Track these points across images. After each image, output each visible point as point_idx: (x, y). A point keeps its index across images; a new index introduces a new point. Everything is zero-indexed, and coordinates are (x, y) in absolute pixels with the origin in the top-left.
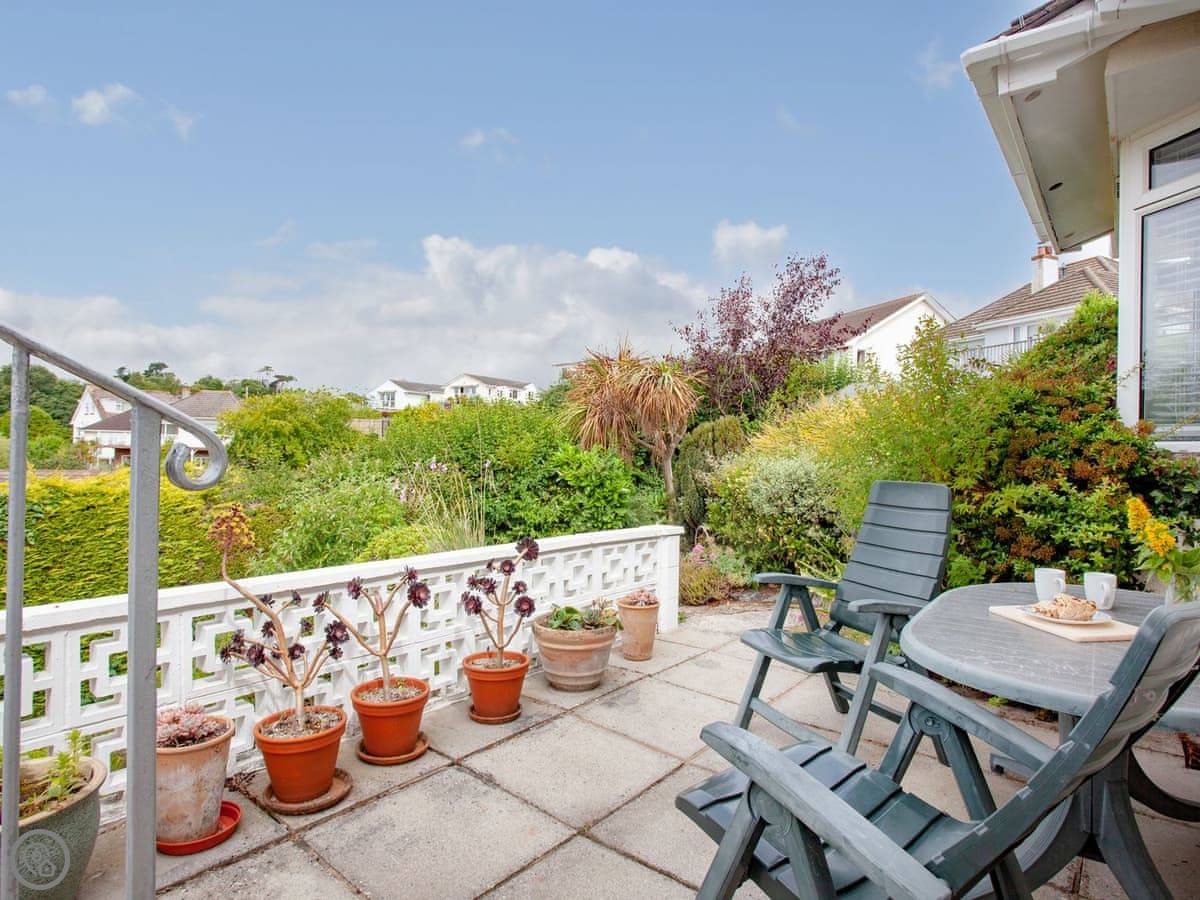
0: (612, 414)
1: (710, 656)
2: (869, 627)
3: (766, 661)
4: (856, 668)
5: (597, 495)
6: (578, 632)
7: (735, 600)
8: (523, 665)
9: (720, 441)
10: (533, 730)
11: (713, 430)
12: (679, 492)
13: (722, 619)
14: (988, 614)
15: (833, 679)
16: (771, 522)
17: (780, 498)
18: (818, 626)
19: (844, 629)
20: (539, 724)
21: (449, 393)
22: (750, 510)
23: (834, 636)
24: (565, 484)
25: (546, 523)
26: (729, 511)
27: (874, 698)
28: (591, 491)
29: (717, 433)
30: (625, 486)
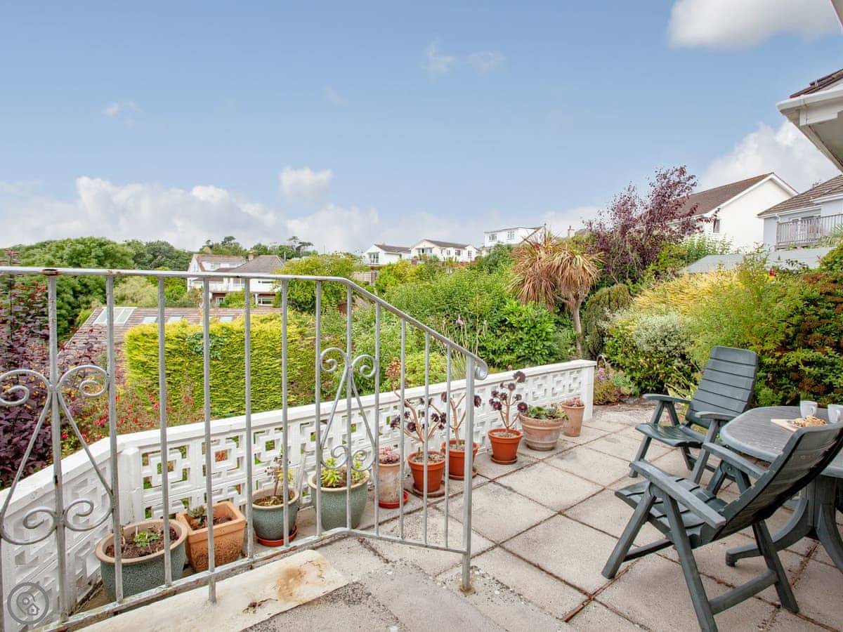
0: (541, 281)
1: (613, 436)
2: (707, 425)
3: (649, 440)
4: (698, 445)
5: (531, 333)
6: (544, 420)
7: (623, 402)
8: (518, 437)
9: (614, 301)
10: (525, 468)
11: (609, 294)
12: (586, 333)
13: (616, 414)
14: (770, 422)
15: (686, 452)
16: (648, 355)
17: (655, 341)
18: (679, 423)
19: (693, 425)
20: (528, 466)
21: (414, 253)
22: (634, 347)
23: (688, 429)
24: (511, 326)
25: (499, 349)
26: (620, 347)
27: (708, 462)
28: (528, 330)
29: (612, 296)
30: (550, 327)
